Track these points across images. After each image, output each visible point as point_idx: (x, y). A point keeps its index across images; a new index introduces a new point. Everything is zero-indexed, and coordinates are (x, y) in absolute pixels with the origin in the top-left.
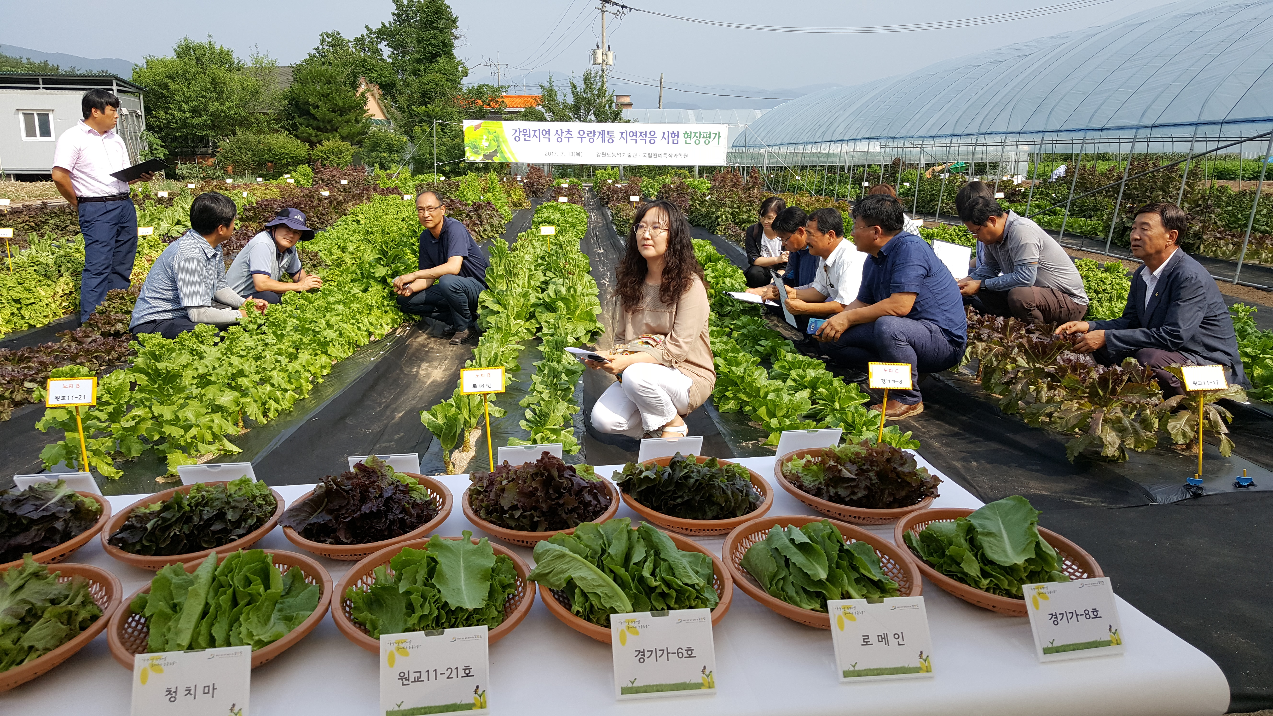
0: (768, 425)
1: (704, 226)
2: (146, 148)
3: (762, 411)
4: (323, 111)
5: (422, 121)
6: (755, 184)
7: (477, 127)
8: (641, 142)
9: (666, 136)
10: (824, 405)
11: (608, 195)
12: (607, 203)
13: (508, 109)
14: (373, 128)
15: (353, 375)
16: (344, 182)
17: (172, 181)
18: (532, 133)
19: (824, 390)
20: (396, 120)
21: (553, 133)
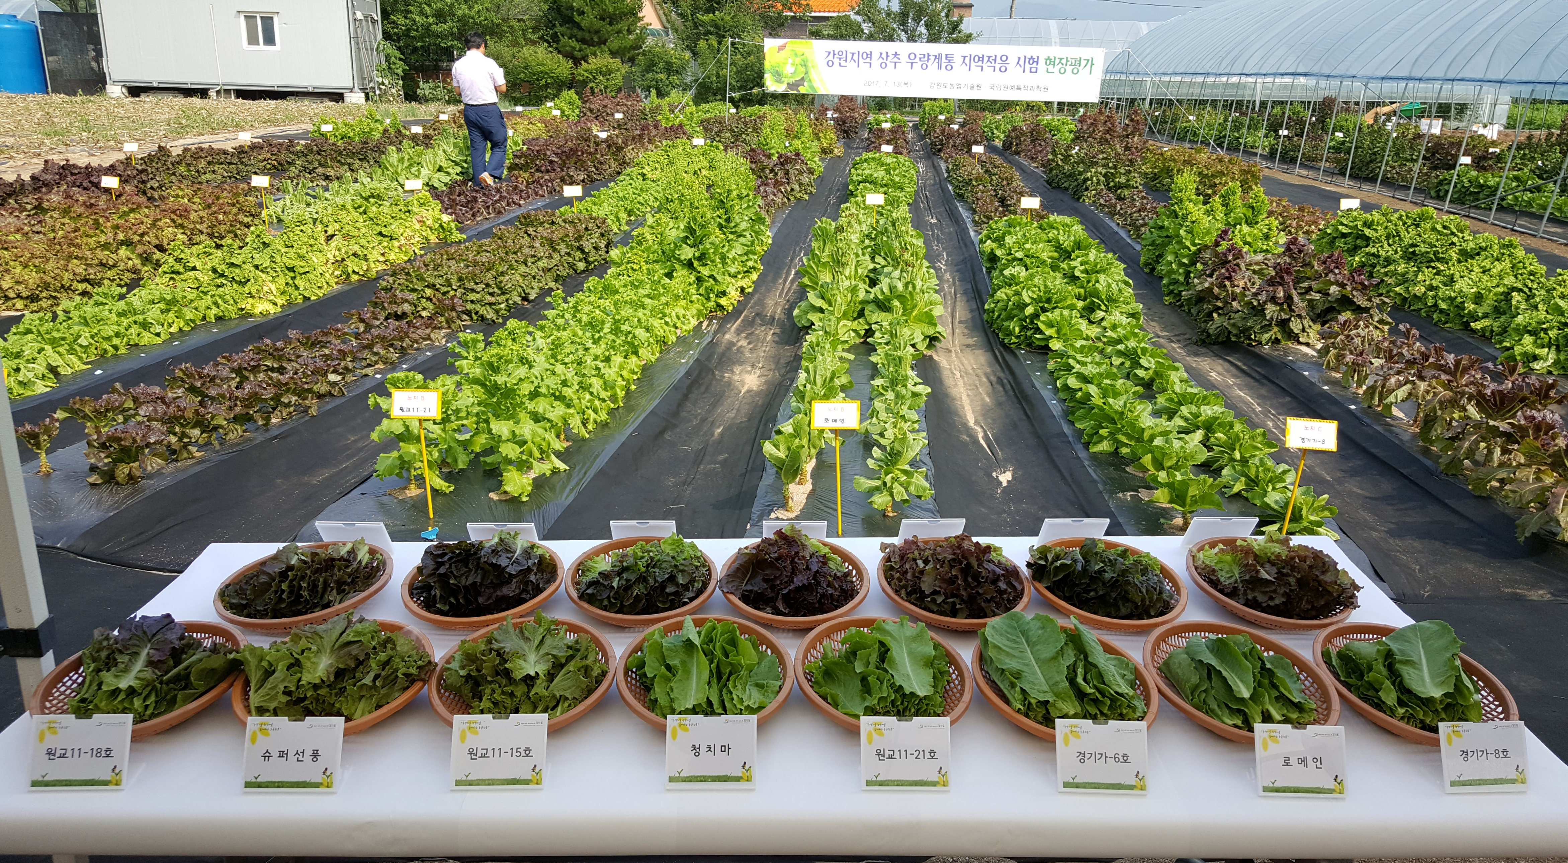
0: (1155, 479)
1: (1066, 189)
2: (383, 62)
3: (1147, 460)
4: (589, 20)
5: (708, 33)
6: (1135, 130)
7: (782, 48)
8: (988, 70)
9: (1022, 62)
10: (1222, 452)
11: (941, 140)
12: (940, 150)
13: (813, 14)
14: (650, 41)
15: (665, 382)
16: (619, 116)
17: (413, 103)
18: (849, 56)
19: (1221, 435)
20: (676, 31)
21: (875, 56)
